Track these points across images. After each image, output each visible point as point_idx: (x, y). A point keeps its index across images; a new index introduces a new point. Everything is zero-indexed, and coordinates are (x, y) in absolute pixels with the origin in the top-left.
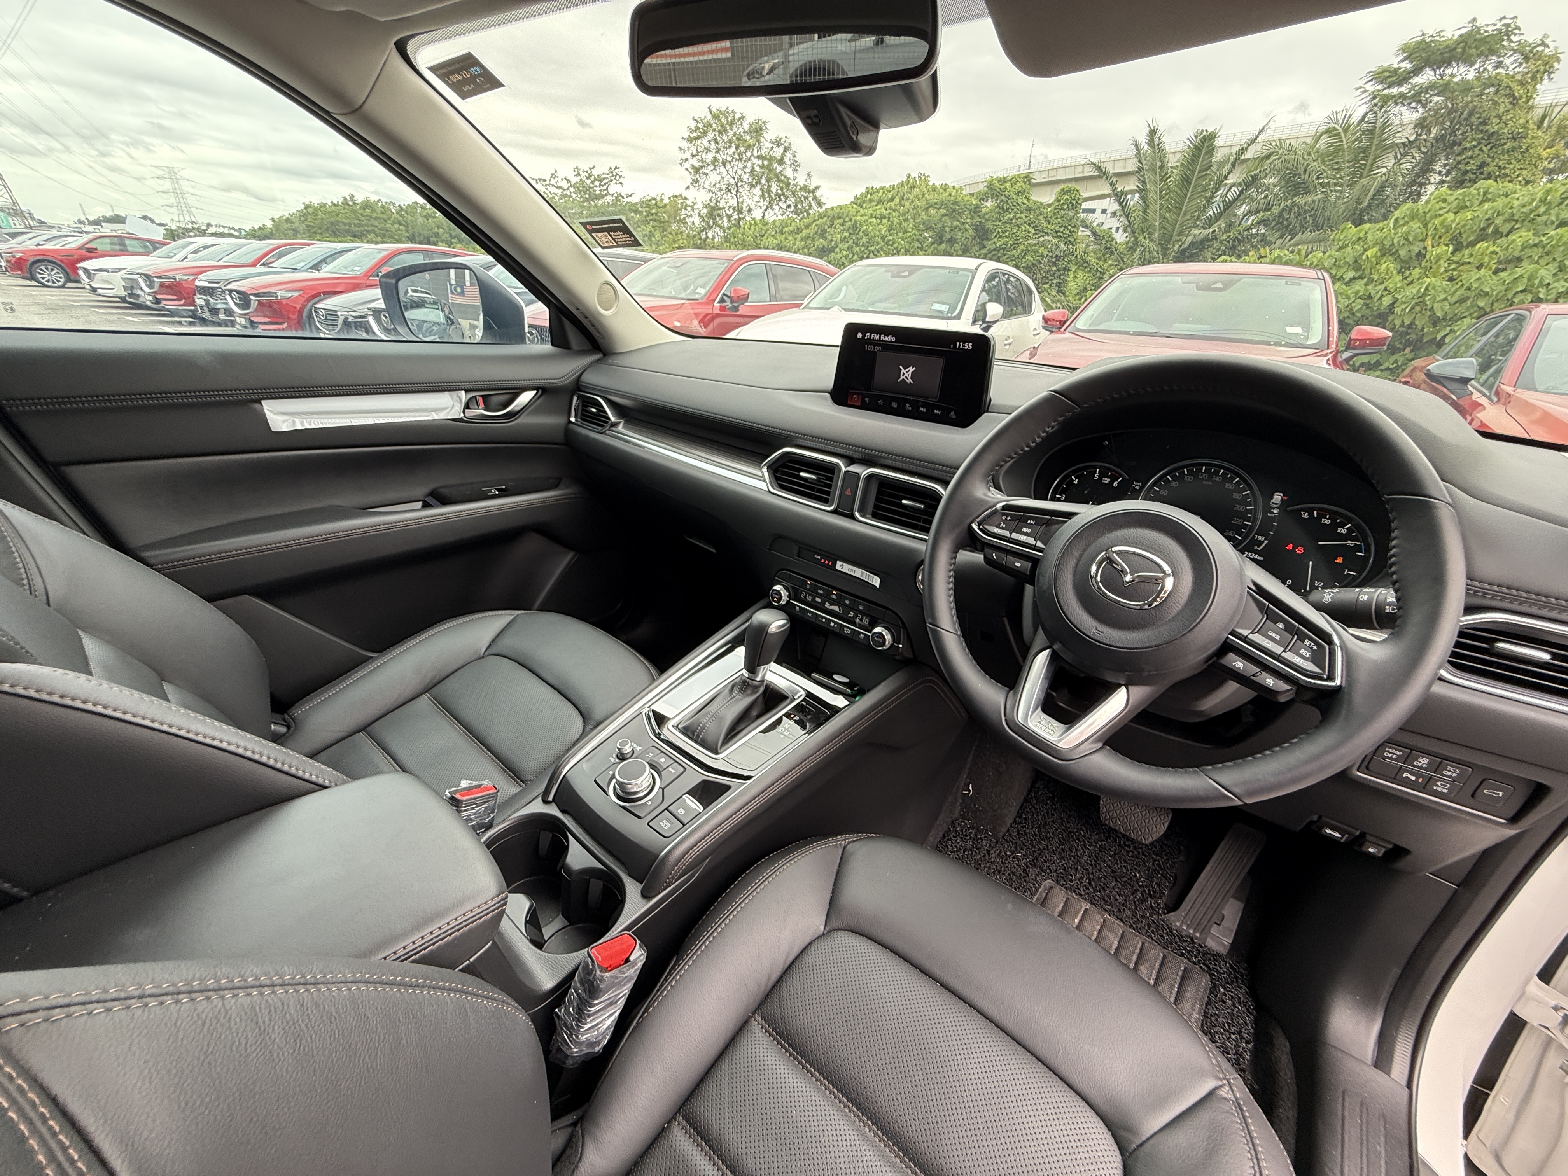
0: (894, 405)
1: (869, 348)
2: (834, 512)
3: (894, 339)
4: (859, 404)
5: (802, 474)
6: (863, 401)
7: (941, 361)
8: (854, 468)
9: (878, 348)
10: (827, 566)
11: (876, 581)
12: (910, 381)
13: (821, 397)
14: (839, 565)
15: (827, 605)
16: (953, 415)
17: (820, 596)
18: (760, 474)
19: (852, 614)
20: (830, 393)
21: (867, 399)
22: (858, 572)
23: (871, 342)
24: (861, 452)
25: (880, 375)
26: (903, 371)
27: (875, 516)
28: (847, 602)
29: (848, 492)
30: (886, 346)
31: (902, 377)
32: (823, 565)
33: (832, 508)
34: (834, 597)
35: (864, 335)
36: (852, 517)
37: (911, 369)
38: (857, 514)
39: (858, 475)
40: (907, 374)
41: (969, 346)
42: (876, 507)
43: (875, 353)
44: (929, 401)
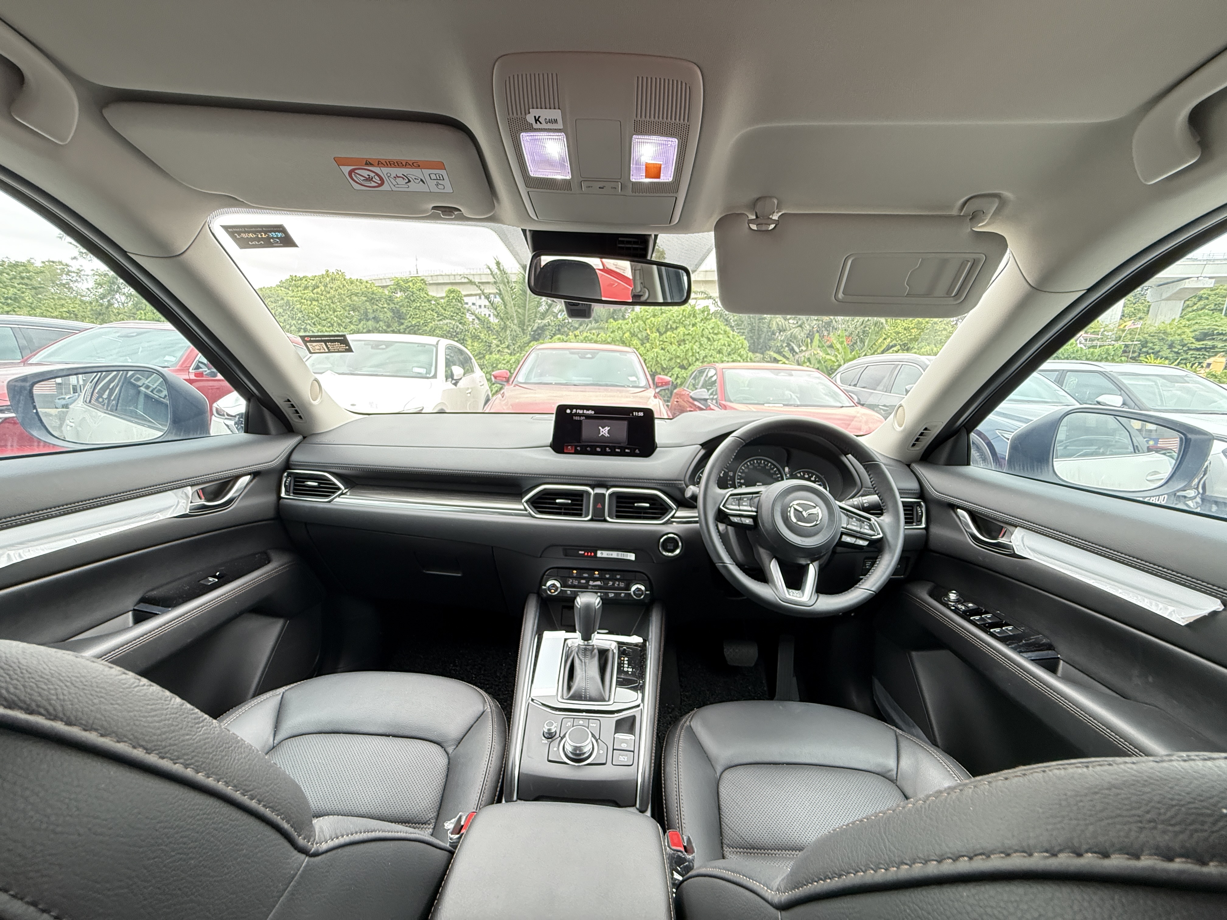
0: (598, 449)
1: (577, 418)
2: (592, 520)
3: (593, 412)
4: (573, 451)
5: (558, 501)
6: (576, 449)
7: (626, 422)
8: (599, 491)
9: (582, 418)
10: (591, 556)
11: (632, 557)
12: (607, 435)
13: (547, 450)
14: (599, 554)
15: (591, 583)
16: (637, 451)
17: (584, 578)
18: (522, 507)
19: (611, 583)
20: (551, 446)
21: (579, 448)
22: (614, 555)
23: (576, 414)
24: (595, 481)
25: (587, 432)
26: (601, 429)
27: (618, 517)
28: (607, 576)
29: (599, 506)
30: (588, 417)
31: (601, 434)
32: (587, 556)
33: (589, 517)
34: (597, 576)
35: (572, 411)
36: (605, 521)
37: (607, 429)
38: (608, 519)
39: (604, 495)
40: (604, 431)
41: (641, 414)
42: (617, 511)
43: (580, 421)
44: (622, 445)
